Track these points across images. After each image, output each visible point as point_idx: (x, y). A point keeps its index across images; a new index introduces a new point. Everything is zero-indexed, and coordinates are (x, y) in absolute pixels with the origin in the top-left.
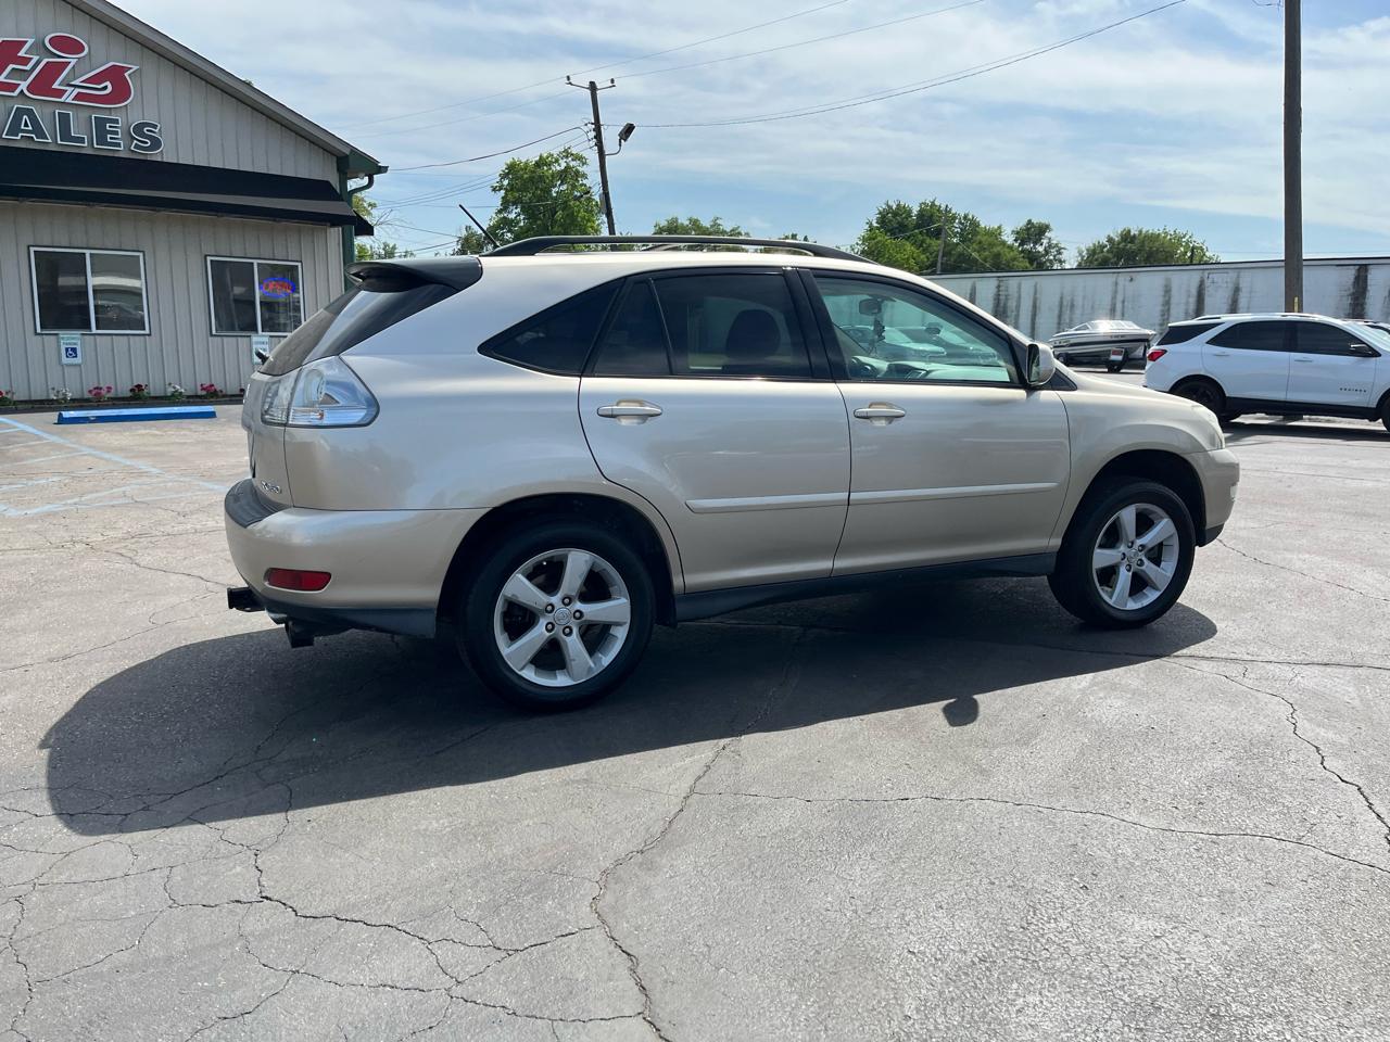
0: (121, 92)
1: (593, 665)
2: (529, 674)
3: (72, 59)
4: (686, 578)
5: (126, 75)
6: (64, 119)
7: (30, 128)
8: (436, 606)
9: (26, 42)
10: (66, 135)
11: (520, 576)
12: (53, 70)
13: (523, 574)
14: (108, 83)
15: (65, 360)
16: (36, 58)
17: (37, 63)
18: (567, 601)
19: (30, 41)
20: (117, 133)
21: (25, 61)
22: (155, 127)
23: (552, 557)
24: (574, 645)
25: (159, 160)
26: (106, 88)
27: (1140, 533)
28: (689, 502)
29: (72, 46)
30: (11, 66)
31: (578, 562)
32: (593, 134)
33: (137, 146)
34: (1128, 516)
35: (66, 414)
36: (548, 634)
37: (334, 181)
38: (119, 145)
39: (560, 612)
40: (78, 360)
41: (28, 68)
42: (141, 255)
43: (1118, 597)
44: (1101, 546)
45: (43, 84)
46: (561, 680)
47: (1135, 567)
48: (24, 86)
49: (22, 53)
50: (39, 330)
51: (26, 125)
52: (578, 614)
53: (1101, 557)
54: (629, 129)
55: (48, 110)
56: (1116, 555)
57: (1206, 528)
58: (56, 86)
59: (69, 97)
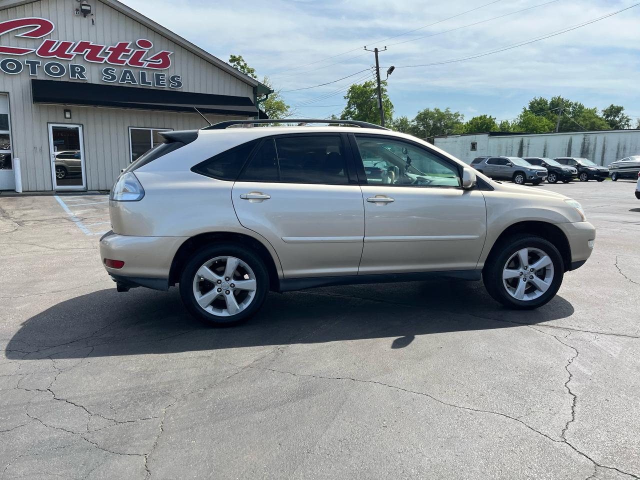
0: (166, 63)
1: (239, 308)
2: (210, 310)
3: (147, 50)
4: (283, 272)
5: (168, 56)
6: (143, 75)
7: (130, 79)
8: (168, 277)
9: (128, 43)
10: (144, 81)
11: (205, 267)
12: (139, 54)
13: (207, 266)
14: (161, 59)
16: (132, 50)
17: (133, 52)
18: (227, 279)
19: (131, 43)
20: (164, 80)
21: (128, 51)
22: (179, 77)
23: (221, 259)
24: (231, 298)
25: (180, 91)
26: (160, 61)
27: (531, 262)
28: (283, 238)
29: (146, 44)
30: (123, 53)
31: (232, 262)
32: (376, 72)
33: (172, 86)
34: (523, 254)
36: (218, 293)
37: (252, 98)
38: (165, 85)
39: (225, 284)
41: (129, 54)
43: (519, 294)
44: (508, 268)
45: (135, 61)
46: (224, 314)
47: (528, 279)
48: (127, 61)
49: (127, 48)
50: (132, 161)
51: (128, 77)
52: (232, 285)
53: (508, 273)
54: (392, 69)
55: (137, 71)
56: (517, 272)
57: (572, 261)
58: (140, 61)
59: (145, 66)
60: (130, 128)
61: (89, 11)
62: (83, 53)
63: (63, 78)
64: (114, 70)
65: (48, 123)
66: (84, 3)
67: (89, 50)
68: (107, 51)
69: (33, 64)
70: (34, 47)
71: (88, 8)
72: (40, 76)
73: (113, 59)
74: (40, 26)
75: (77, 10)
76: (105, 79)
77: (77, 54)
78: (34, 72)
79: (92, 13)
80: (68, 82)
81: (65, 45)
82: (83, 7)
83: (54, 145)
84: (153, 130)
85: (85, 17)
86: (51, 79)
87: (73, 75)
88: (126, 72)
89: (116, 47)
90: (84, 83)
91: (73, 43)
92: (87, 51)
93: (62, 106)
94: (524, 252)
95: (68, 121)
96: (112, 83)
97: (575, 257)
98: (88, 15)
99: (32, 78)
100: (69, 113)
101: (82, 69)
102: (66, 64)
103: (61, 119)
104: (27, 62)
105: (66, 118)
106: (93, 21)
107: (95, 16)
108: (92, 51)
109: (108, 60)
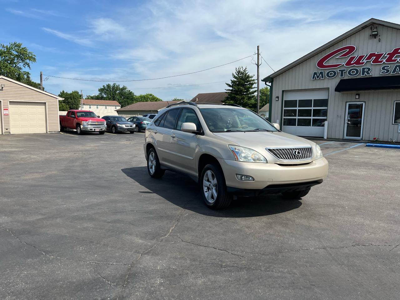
7: (399, 70)
15: (399, 131)
28: (158, 148)
30: (396, 55)
35: (367, 144)
43: (208, 197)
48: (399, 59)
49: (399, 51)
51: (398, 69)
56: (208, 184)
57: (227, 185)
60: (395, 102)
61: (377, 35)
62: (370, 60)
63: (361, 76)
64: (388, 66)
65: (346, 102)
66: (375, 30)
67: (375, 57)
68: (385, 56)
69: (342, 71)
70: (344, 62)
71: (376, 33)
72: (347, 77)
73: (389, 60)
74: (348, 50)
75: (371, 35)
76: (382, 73)
77: (367, 61)
78: (342, 75)
79: (378, 35)
80: (361, 78)
82: (373, 33)
83: (348, 114)
85: (375, 38)
86: (351, 78)
87: (363, 74)
88: (396, 66)
89: (392, 52)
90: (369, 78)
91: (366, 55)
92: (373, 58)
93: (355, 92)
94: (209, 173)
95: (358, 100)
96: (387, 75)
97: (228, 183)
98: (376, 36)
99: (341, 79)
100: (358, 96)
101: (369, 69)
102: (360, 68)
103: (354, 100)
104: (339, 71)
105: (356, 99)
106: (380, 39)
107: (381, 36)
108: (377, 58)
109: (386, 61)
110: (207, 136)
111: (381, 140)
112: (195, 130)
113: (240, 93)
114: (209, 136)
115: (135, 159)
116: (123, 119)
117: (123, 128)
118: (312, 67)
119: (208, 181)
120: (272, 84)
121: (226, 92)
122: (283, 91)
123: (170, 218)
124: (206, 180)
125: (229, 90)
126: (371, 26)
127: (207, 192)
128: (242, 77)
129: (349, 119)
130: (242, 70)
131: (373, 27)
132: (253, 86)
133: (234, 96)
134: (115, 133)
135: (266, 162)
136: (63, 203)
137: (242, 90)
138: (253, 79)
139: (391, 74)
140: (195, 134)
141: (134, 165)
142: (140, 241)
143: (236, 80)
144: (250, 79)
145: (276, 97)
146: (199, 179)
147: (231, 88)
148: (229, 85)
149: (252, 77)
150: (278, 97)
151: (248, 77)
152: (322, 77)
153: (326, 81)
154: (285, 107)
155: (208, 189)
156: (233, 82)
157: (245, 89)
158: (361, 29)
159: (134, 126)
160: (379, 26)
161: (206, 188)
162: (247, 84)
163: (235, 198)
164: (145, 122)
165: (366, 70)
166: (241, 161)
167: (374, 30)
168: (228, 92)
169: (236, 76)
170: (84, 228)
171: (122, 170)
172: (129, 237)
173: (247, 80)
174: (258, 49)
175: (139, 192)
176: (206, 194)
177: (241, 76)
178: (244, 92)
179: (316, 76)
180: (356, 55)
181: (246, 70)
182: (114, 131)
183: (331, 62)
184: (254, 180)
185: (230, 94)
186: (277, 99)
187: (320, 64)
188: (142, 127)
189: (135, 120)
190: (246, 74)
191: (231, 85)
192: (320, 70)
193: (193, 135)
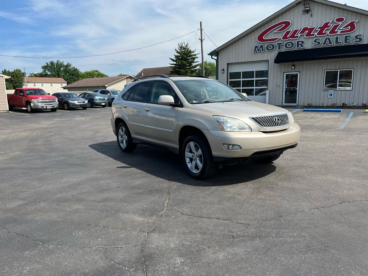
2: (121, 144)
3: (341, 23)
5: (355, 23)
6: (337, 38)
11: (120, 129)
14: (349, 27)
15: (329, 97)
16: (332, 25)
17: (332, 26)
18: (124, 135)
19: (331, 21)
20: (350, 39)
21: (329, 26)
22: (361, 35)
24: (124, 141)
25: (362, 44)
26: (349, 28)
28: (129, 122)
29: (341, 20)
30: (326, 29)
31: (124, 129)
33: (355, 42)
35: (304, 109)
38: (350, 42)
40: (332, 97)
41: (330, 28)
42: (353, 70)
45: (333, 31)
47: (196, 160)
48: (328, 32)
49: (329, 25)
50: (324, 90)
51: (327, 42)
55: (333, 37)
56: (191, 155)
57: (213, 156)
58: (336, 31)
59: (338, 33)
60: (325, 71)
61: (309, 10)
62: (304, 34)
63: (296, 48)
64: (319, 39)
65: (284, 73)
66: (308, 6)
67: (307, 31)
68: (317, 29)
69: (279, 44)
70: (281, 36)
71: (309, 8)
72: (284, 49)
73: (320, 33)
74: (284, 25)
75: (304, 11)
76: (314, 45)
77: (301, 35)
78: (279, 48)
79: (311, 11)
80: (296, 50)
81: (296, 31)
82: (306, 9)
83: (286, 83)
84: (340, 71)
85: (308, 13)
86: (287, 51)
87: (298, 46)
88: (327, 39)
89: (322, 26)
90: (303, 50)
91: (300, 29)
92: (306, 32)
93: (291, 63)
94: (192, 144)
95: (293, 70)
96: (318, 47)
97: (215, 153)
98: (309, 12)
99: (279, 51)
100: (294, 66)
101: (303, 42)
102: (295, 41)
103: (290, 70)
104: (277, 44)
105: (292, 69)
106: (312, 15)
107: (313, 11)
108: (309, 31)
109: (317, 34)
110: (186, 107)
111: (314, 105)
112: (173, 102)
113: (184, 68)
114: (189, 108)
115: (98, 134)
116: (74, 96)
117: (75, 105)
118: (253, 41)
119: (191, 151)
120: (218, 58)
121: (170, 67)
122: (228, 64)
123: (159, 191)
124: (188, 152)
125: (173, 64)
126: (304, 3)
127: (189, 163)
128: (185, 52)
129: (287, 87)
130: (184, 46)
131: (306, 3)
132: (195, 61)
133: (178, 70)
134: (67, 110)
135: (251, 131)
136: (40, 185)
137: (185, 64)
138: (194, 53)
139: (322, 46)
140: (173, 107)
141: (100, 140)
142: (140, 219)
143: (179, 55)
144: (192, 54)
145: (222, 70)
146: (179, 150)
147: (175, 63)
148: (173, 59)
149: (194, 52)
150: (223, 70)
151: (190, 52)
152: (263, 50)
153: (266, 53)
154: (230, 79)
155: (191, 160)
156: (176, 57)
157: (188, 63)
158: (296, 5)
159: (86, 102)
160: (311, 2)
161: (189, 159)
162: (189, 58)
163: (221, 167)
164: (97, 98)
165: (300, 43)
166: (228, 131)
167: (306, 6)
168: (173, 67)
169: (179, 51)
170: (74, 210)
171: (89, 146)
172: (127, 216)
173: (189, 54)
174: (201, 25)
175: (117, 167)
176: (189, 165)
177: (183, 51)
178: (187, 66)
179: (257, 50)
180: (291, 29)
181: (188, 45)
182: (66, 108)
183: (270, 36)
184: (241, 148)
185: (174, 68)
186: (223, 72)
187: (260, 38)
188: (94, 103)
189: (86, 96)
190: (188, 49)
191: (175, 59)
192: (260, 43)
193: (171, 107)
